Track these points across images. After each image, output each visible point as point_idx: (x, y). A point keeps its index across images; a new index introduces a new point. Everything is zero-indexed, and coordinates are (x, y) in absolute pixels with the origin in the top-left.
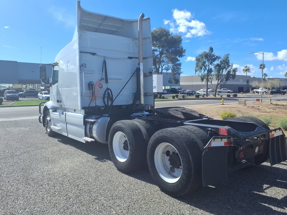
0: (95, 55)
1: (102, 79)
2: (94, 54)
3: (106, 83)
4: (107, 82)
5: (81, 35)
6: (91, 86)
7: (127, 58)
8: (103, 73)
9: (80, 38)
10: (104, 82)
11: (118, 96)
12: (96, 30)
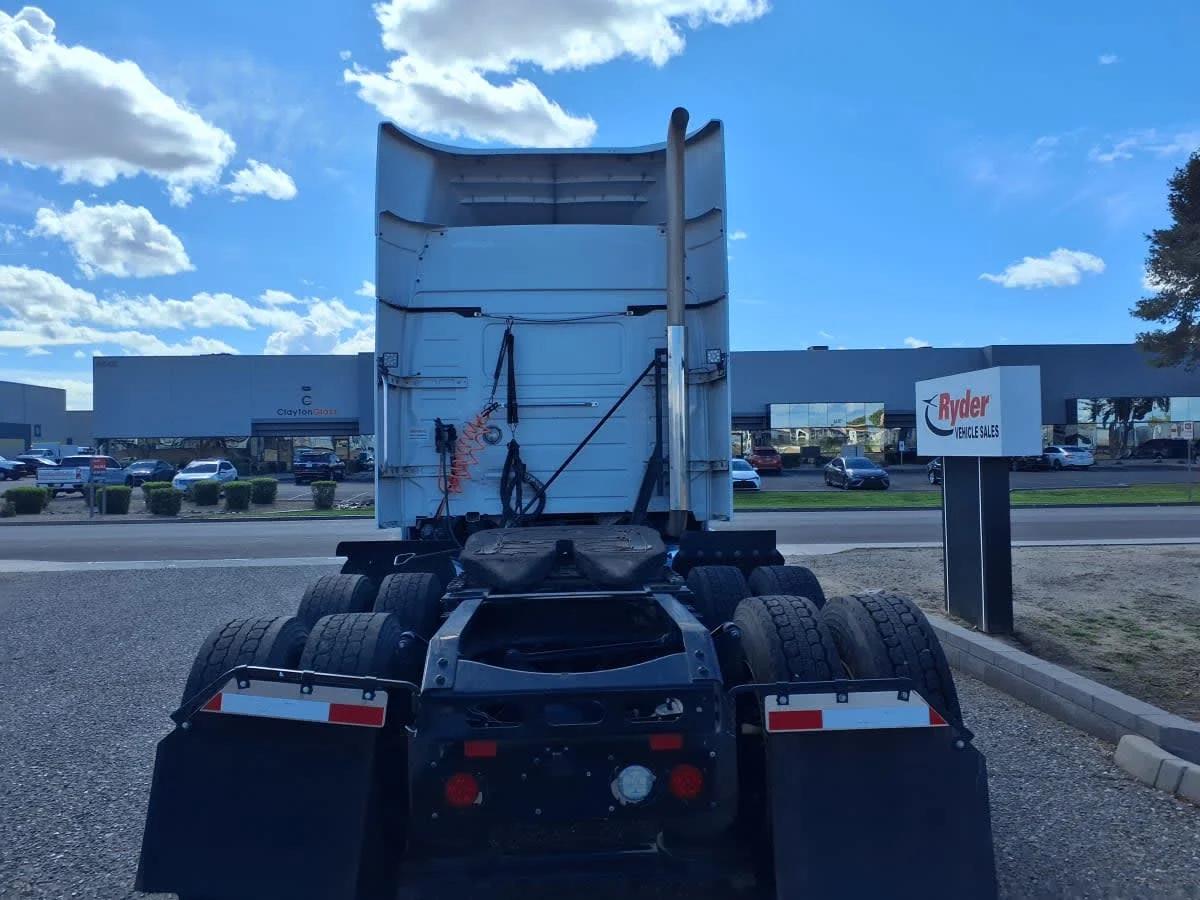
0: (475, 314)
1: (493, 405)
2: (468, 312)
3: (510, 421)
4: (513, 416)
5: (427, 246)
6: (446, 437)
7: (625, 313)
8: (496, 384)
9: (421, 259)
10: (500, 417)
11: (558, 473)
12: (555, 215)
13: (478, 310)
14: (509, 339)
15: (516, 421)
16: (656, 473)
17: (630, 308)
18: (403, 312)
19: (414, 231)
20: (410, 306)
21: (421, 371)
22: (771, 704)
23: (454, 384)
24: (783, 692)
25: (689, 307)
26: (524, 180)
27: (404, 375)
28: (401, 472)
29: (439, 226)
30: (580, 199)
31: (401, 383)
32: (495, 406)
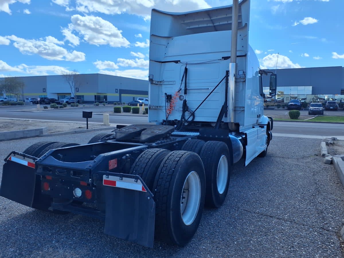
0: (179, 62)
2: (177, 62)
4: (186, 92)
5: (168, 43)
6: (169, 98)
7: (221, 59)
8: (182, 83)
9: (167, 47)
10: (182, 93)
11: (197, 109)
12: (216, 29)
13: (179, 61)
14: (186, 70)
15: (186, 94)
16: (224, 110)
17: (223, 58)
18: (161, 63)
19: (165, 39)
20: (163, 61)
21: (164, 79)
22: (105, 177)
23: (172, 83)
24: (108, 175)
25: (238, 56)
26: (202, 19)
27: (160, 81)
28: (159, 108)
29: (172, 37)
30: (221, 23)
31: (159, 83)
32: (181, 89)
